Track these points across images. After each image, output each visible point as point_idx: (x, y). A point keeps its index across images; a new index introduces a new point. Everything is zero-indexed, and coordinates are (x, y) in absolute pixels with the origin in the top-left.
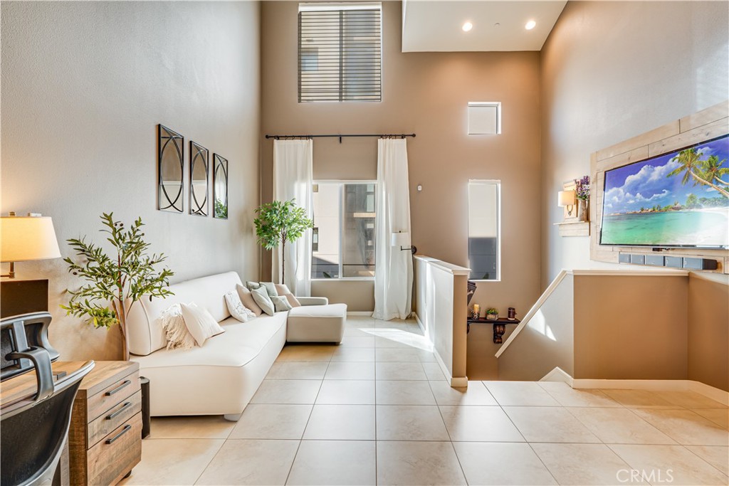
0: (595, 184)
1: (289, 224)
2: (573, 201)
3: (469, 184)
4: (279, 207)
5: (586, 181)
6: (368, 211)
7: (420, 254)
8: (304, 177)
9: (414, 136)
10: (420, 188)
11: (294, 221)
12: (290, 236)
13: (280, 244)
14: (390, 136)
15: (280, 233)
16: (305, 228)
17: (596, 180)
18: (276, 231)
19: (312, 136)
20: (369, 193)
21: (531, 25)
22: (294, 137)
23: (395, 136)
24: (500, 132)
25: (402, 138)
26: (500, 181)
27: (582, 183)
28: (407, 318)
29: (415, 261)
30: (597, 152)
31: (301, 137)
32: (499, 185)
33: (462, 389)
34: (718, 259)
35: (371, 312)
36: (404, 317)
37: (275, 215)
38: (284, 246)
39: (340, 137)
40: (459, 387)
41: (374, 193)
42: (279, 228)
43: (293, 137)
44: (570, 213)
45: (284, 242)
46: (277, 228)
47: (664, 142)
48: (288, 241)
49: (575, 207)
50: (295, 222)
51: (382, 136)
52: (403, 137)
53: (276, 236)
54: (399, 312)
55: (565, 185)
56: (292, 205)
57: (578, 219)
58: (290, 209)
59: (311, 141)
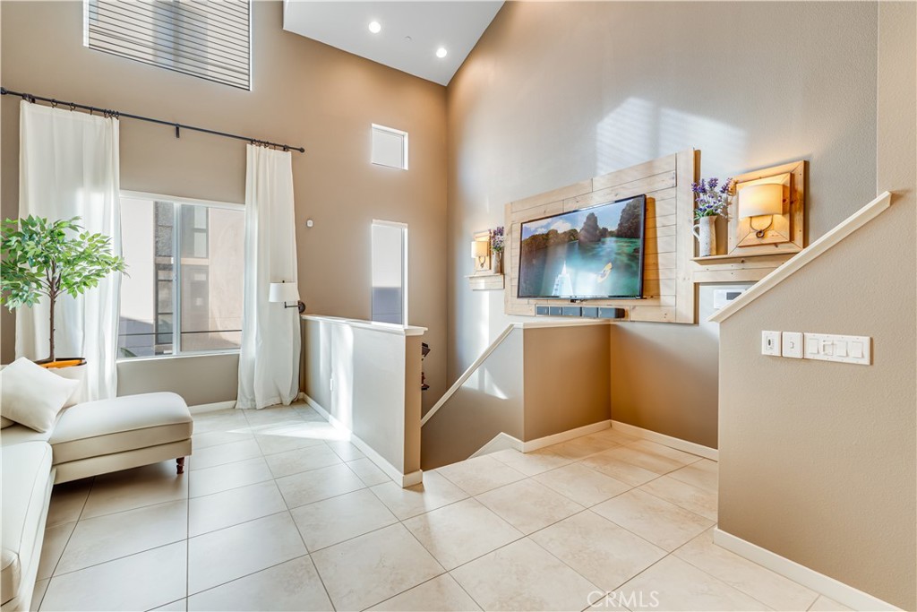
0: (510, 235)
1: (68, 262)
2: (485, 252)
3: (373, 225)
4: (43, 228)
5: (500, 232)
6: (196, 255)
7: (310, 313)
8: (99, 181)
9: (302, 150)
10: (310, 224)
11: (81, 257)
12: (69, 286)
13: (44, 299)
14: (266, 144)
15: (43, 279)
16: (107, 272)
17: (511, 231)
18: (33, 276)
19: (118, 113)
20: (200, 230)
21: (442, 53)
22: (75, 106)
23: (275, 145)
24: (406, 168)
25: (284, 150)
26: (406, 225)
27: (495, 234)
28: (292, 402)
29: (304, 324)
30: (512, 203)
31: (91, 110)
32: (406, 230)
33: (417, 487)
34: (626, 308)
35: (234, 402)
36: (288, 400)
37: (32, 243)
38: (53, 303)
39: (178, 127)
40: (413, 486)
41: (206, 231)
42: (40, 270)
43: (73, 106)
44: (482, 265)
45: (53, 296)
46: (34, 270)
47: (578, 199)
48: (63, 295)
49: (488, 259)
50: (85, 259)
51: (252, 141)
52: (285, 148)
53: (34, 285)
54: (280, 395)
55: (477, 235)
56: (74, 228)
57: (492, 272)
58: (69, 235)
59: (116, 122)
